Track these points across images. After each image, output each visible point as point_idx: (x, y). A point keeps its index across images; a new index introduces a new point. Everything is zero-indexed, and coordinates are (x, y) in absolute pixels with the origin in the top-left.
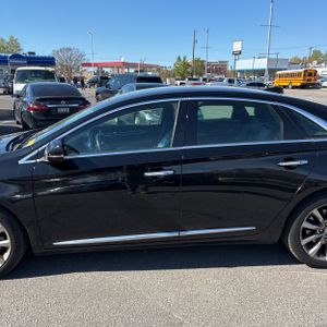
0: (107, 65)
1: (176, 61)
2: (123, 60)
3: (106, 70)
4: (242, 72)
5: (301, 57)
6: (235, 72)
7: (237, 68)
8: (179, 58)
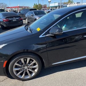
1: (34, 5)
2: (18, 5)
5: (66, 2)
7: (50, 6)
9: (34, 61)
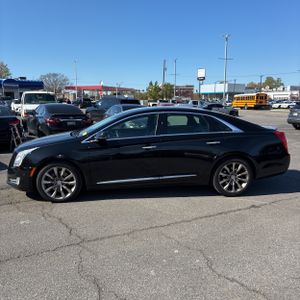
0: (87, 88)
2: (102, 83)
3: (86, 92)
4: (206, 95)
5: (257, 83)
6: (200, 95)
7: (202, 92)
8: (151, 84)
9: (72, 175)
